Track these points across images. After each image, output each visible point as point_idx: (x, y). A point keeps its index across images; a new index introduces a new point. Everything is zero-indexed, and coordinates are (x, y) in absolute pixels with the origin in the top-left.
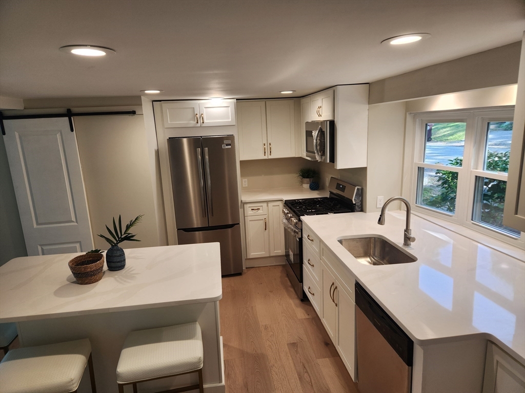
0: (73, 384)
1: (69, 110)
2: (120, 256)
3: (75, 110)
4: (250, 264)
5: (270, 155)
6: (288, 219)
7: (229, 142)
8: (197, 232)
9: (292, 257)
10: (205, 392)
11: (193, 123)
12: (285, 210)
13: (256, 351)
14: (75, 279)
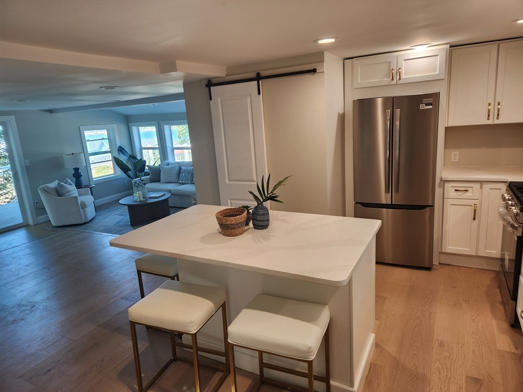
0: (192, 326)
1: (258, 74)
2: (263, 215)
3: (263, 73)
4: (445, 260)
5: (498, 118)
6: (507, 207)
7: (431, 100)
8: (384, 210)
9: (507, 263)
10: (332, 390)
11: (387, 80)
12: (506, 195)
13: (416, 368)
14: (220, 230)
